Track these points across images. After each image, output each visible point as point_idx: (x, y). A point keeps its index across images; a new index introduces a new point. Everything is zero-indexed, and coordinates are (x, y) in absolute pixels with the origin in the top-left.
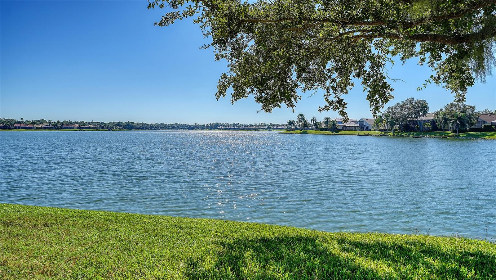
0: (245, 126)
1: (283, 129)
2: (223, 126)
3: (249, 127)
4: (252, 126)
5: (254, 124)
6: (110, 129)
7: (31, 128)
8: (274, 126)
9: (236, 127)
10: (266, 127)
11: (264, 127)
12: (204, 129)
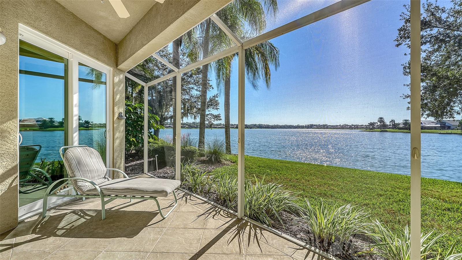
0: (332, 126)
1: (363, 128)
2: (316, 126)
3: (335, 127)
4: (338, 126)
6: (251, 128)
7: (216, 127)
8: (355, 126)
9: (325, 127)
10: (349, 127)
11: (347, 127)
12: (304, 128)
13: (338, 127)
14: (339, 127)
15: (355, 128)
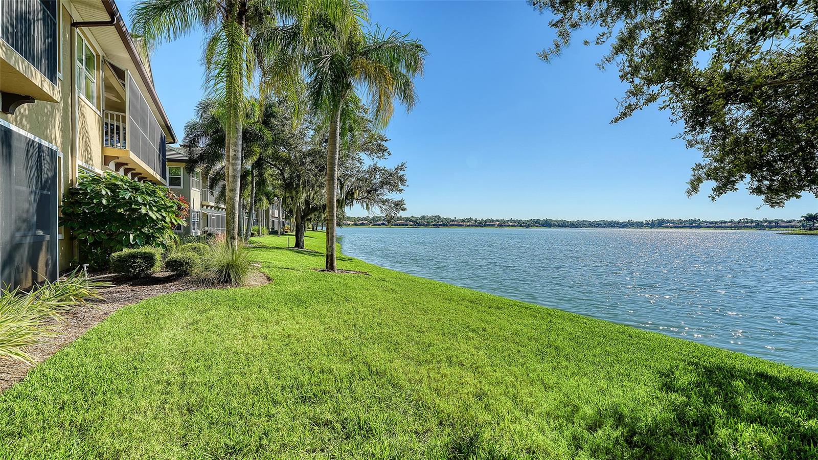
0: (712, 223)
1: (792, 227)
2: (673, 223)
3: (720, 225)
4: (726, 222)
5: (728, 220)
8: (770, 222)
9: (694, 225)
10: (754, 224)
11: (749, 224)
12: (642, 226)
13: (726, 225)
14: (730, 224)
15: (771, 228)
